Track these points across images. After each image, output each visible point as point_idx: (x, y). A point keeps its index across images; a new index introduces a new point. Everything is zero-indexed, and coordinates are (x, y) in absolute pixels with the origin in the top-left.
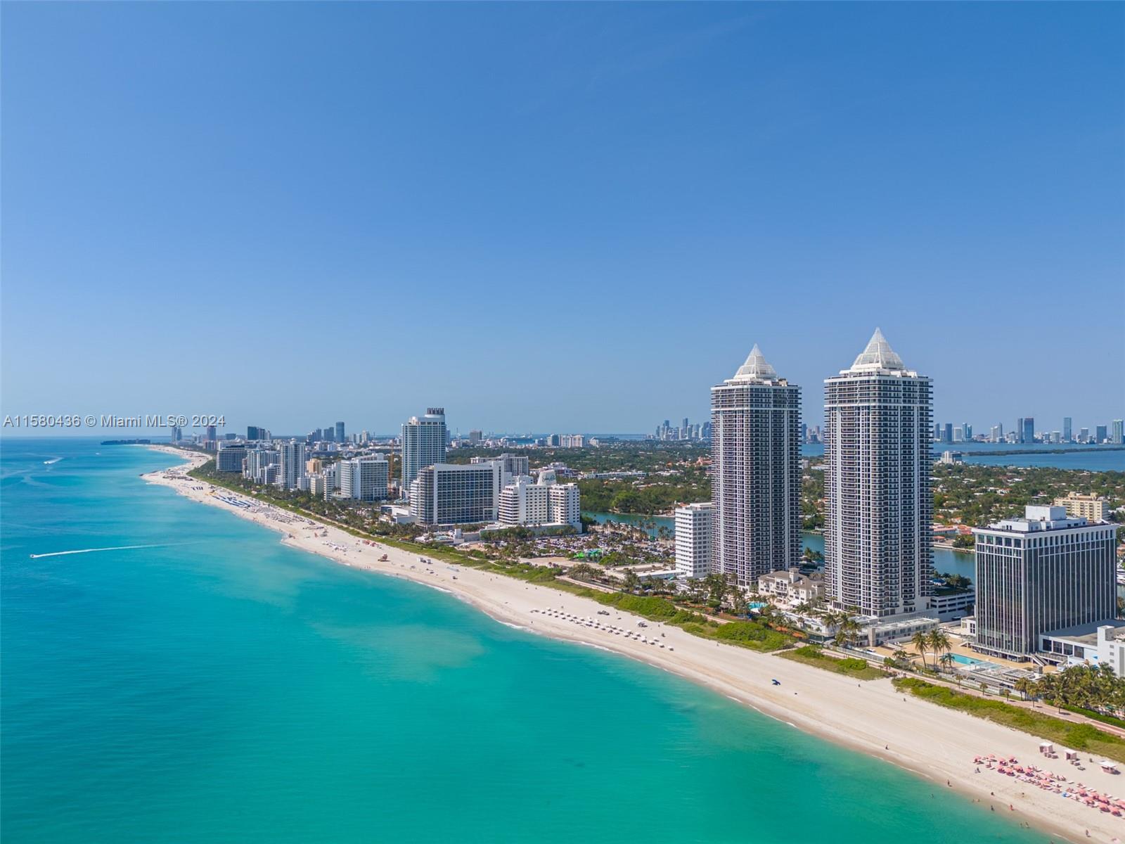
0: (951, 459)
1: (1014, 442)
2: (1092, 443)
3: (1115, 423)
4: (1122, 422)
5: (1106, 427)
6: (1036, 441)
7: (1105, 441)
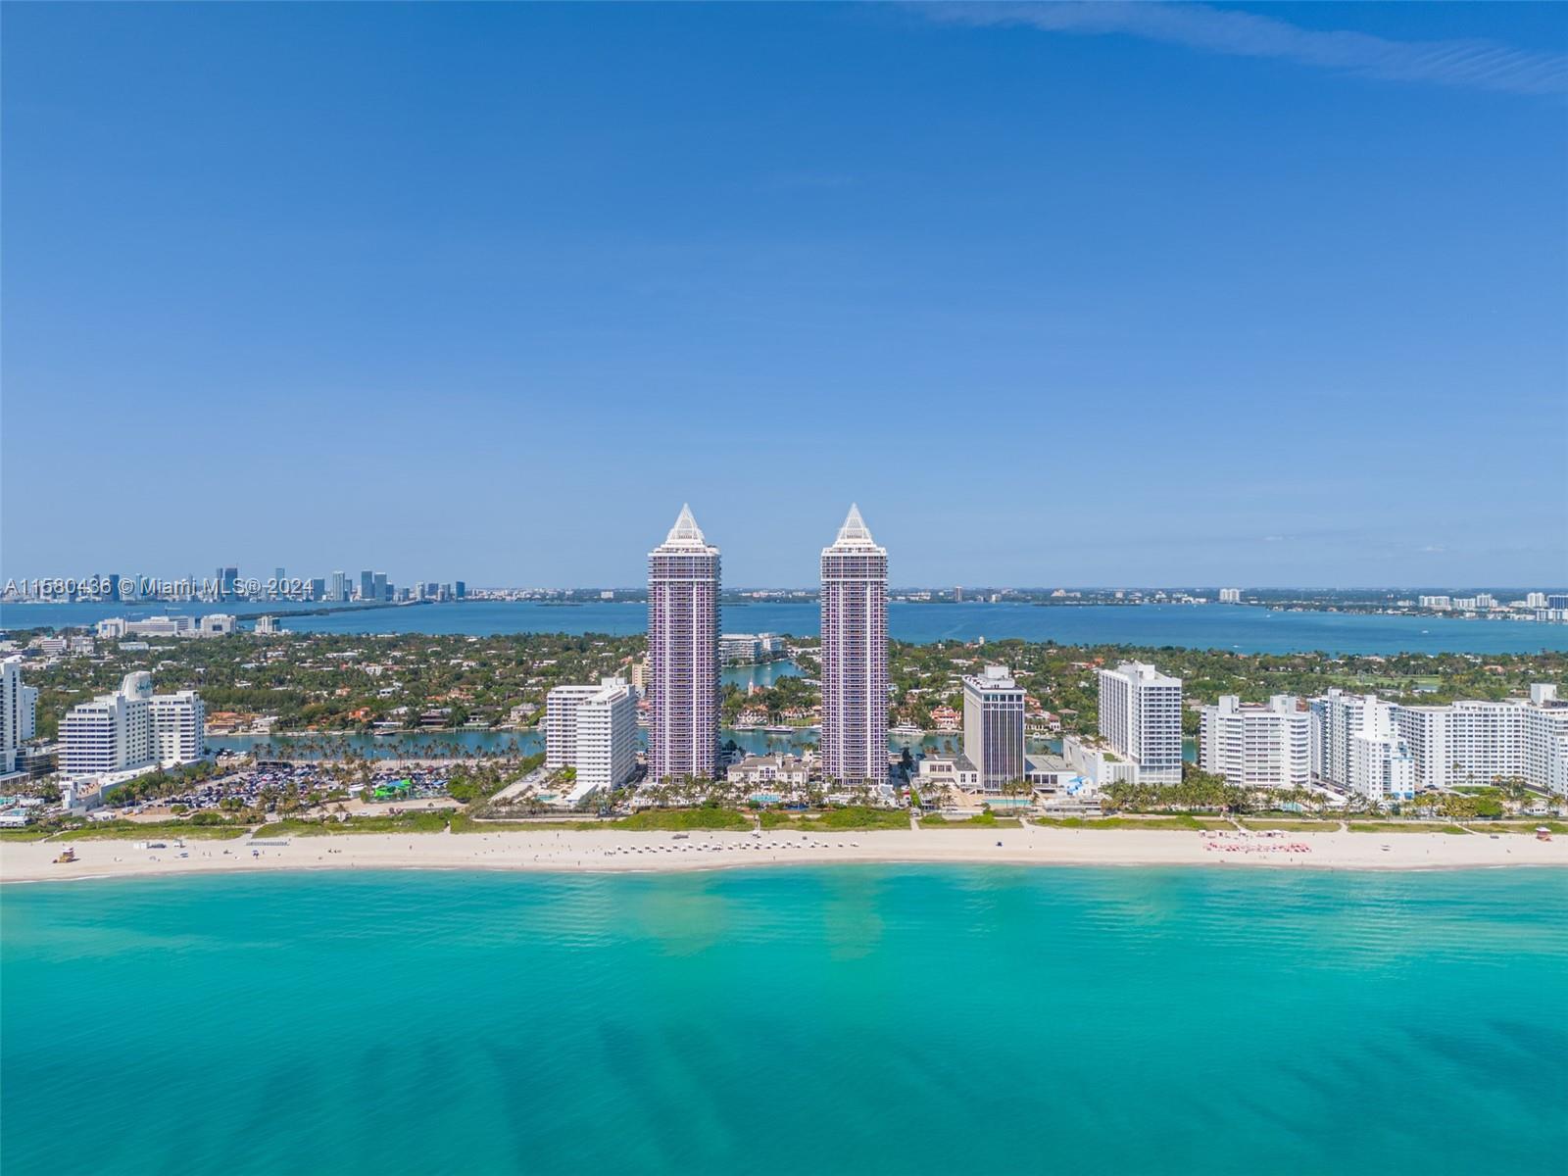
0: (271, 627)
1: (211, 601)
2: (308, 600)
3: (335, 576)
4: (344, 575)
5: (323, 581)
6: (240, 599)
7: (324, 597)
